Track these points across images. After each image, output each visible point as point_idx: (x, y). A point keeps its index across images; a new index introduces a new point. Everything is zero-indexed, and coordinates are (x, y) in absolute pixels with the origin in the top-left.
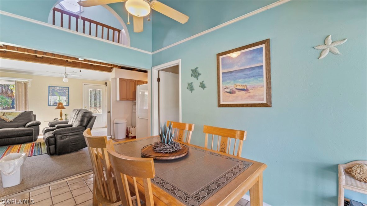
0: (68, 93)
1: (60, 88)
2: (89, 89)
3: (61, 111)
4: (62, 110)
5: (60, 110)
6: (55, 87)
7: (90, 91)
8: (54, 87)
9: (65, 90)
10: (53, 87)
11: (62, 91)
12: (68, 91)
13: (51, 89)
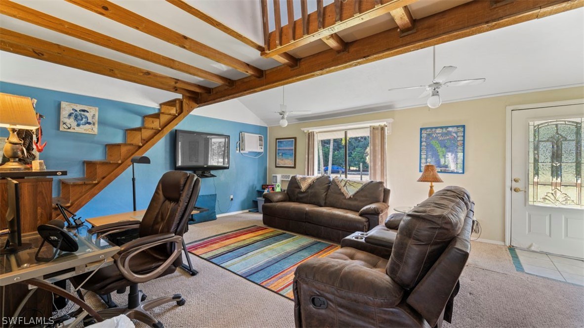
0: (464, 140)
1: (444, 130)
2: (531, 123)
3: (431, 187)
4: (434, 184)
5: (429, 184)
6: (434, 130)
7: (532, 128)
8: (431, 128)
9: (456, 133)
10: (428, 130)
11: (447, 137)
12: (464, 136)
13: (424, 135)
